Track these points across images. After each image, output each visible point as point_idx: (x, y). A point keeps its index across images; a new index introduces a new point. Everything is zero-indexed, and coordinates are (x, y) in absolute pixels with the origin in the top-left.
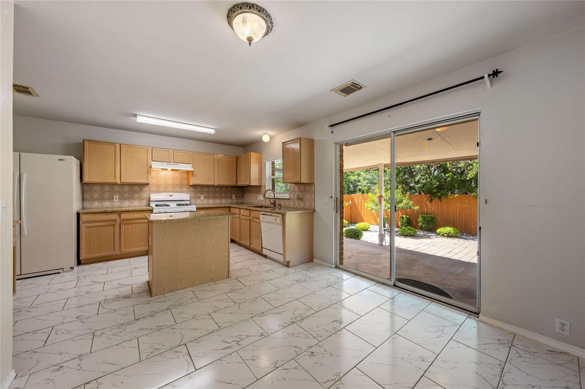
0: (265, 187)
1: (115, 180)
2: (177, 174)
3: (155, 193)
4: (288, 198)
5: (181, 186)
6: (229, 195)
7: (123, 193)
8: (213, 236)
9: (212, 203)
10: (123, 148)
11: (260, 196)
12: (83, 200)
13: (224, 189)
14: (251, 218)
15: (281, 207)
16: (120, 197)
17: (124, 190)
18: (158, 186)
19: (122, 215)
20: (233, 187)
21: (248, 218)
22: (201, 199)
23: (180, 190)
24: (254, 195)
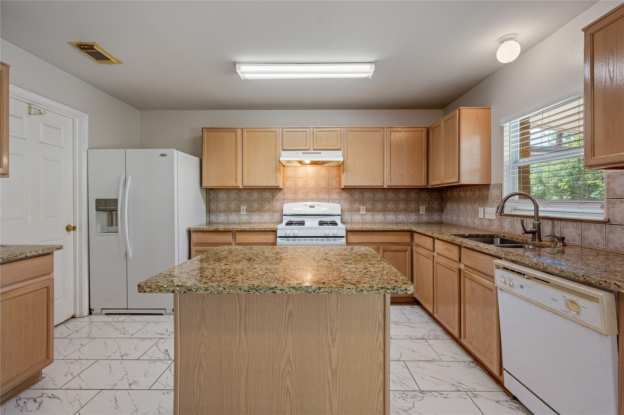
0: (500, 186)
1: (236, 183)
2: (322, 170)
3: (291, 202)
4: (602, 218)
5: (328, 190)
6: (413, 206)
7: (252, 203)
8: (334, 340)
9: (380, 221)
10: (245, 133)
11: (484, 210)
12: (209, 211)
13: (402, 195)
14: (462, 267)
15: (565, 245)
16: (248, 209)
17: (253, 198)
18: (295, 191)
19: (237, 237)
20: (420, 190)
21: (455, 266)
22: (361, 213)
23: (327, 197)
24: (469, 207)
